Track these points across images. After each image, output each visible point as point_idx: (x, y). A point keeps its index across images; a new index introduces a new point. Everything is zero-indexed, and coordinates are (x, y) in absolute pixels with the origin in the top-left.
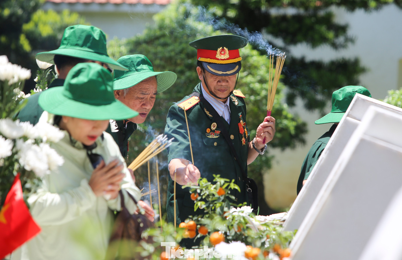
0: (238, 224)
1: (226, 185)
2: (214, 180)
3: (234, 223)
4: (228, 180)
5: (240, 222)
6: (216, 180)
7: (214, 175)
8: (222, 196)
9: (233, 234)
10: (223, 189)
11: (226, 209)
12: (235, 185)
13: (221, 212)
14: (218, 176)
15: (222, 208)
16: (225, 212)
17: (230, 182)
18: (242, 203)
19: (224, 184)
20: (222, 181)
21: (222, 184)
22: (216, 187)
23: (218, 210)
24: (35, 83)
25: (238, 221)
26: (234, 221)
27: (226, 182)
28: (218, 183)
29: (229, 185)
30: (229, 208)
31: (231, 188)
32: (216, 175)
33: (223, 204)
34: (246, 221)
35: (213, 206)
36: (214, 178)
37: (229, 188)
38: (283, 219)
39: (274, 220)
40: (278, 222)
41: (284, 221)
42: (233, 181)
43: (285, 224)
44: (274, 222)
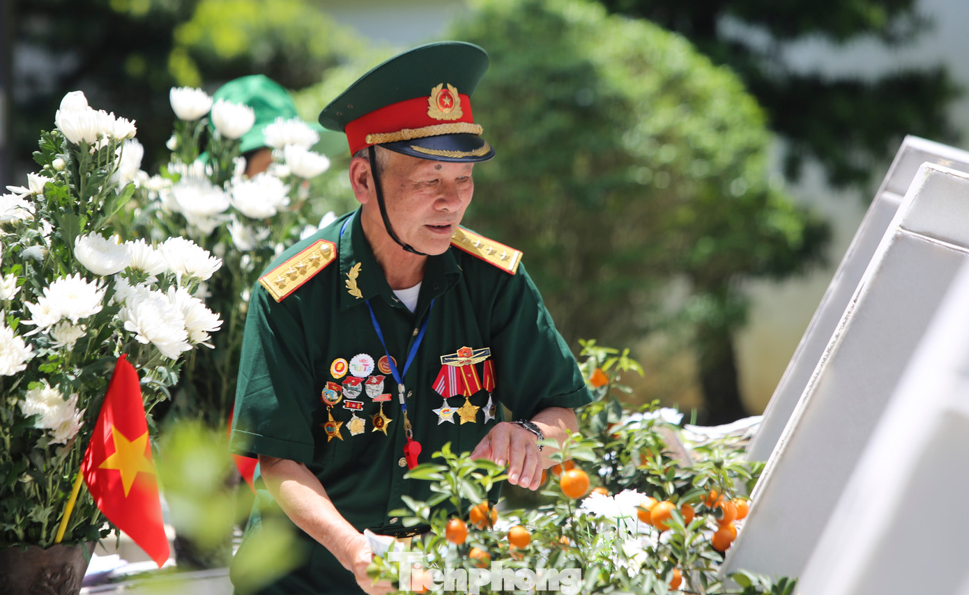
0: (640, 450)
1: (611, 362)
2: (583, 354)
3: (632, 448)
4: (614, 351)
5: (646, 445)
6: (587, 352)
7: (582, 342)
8: (602, 387)
9: (631, 473)
10: (604, 373)
11: (612, 417)
12: (632, 361)
13: (601, 425)
14: (592, 342)
15: (603, 416)
16: (611, 425)
17: (620, 355)
18: (650, 402)
19: (605, 361)
20: (601, 353)
21: (601, 360)
22: (588, 367)
23: (595, 420)
24: (170, 152)
25: (642, 443)
26: (631, 444)
27: (609, 356)
28: (592, 359)
29: (616, 363)
30: (619, 416)
31: (621, 369)
32: (587, 339)
33: (606, 406)
34: (660, 442)
35: (583, 412)
36: (582, 348)
37: (618, 368)
38: (746, 435)
39: (725, 438)
40: (734, 441)
41: (749, 439)
42: (626, 352)
43: (751, 447)
44: (728, 442)
